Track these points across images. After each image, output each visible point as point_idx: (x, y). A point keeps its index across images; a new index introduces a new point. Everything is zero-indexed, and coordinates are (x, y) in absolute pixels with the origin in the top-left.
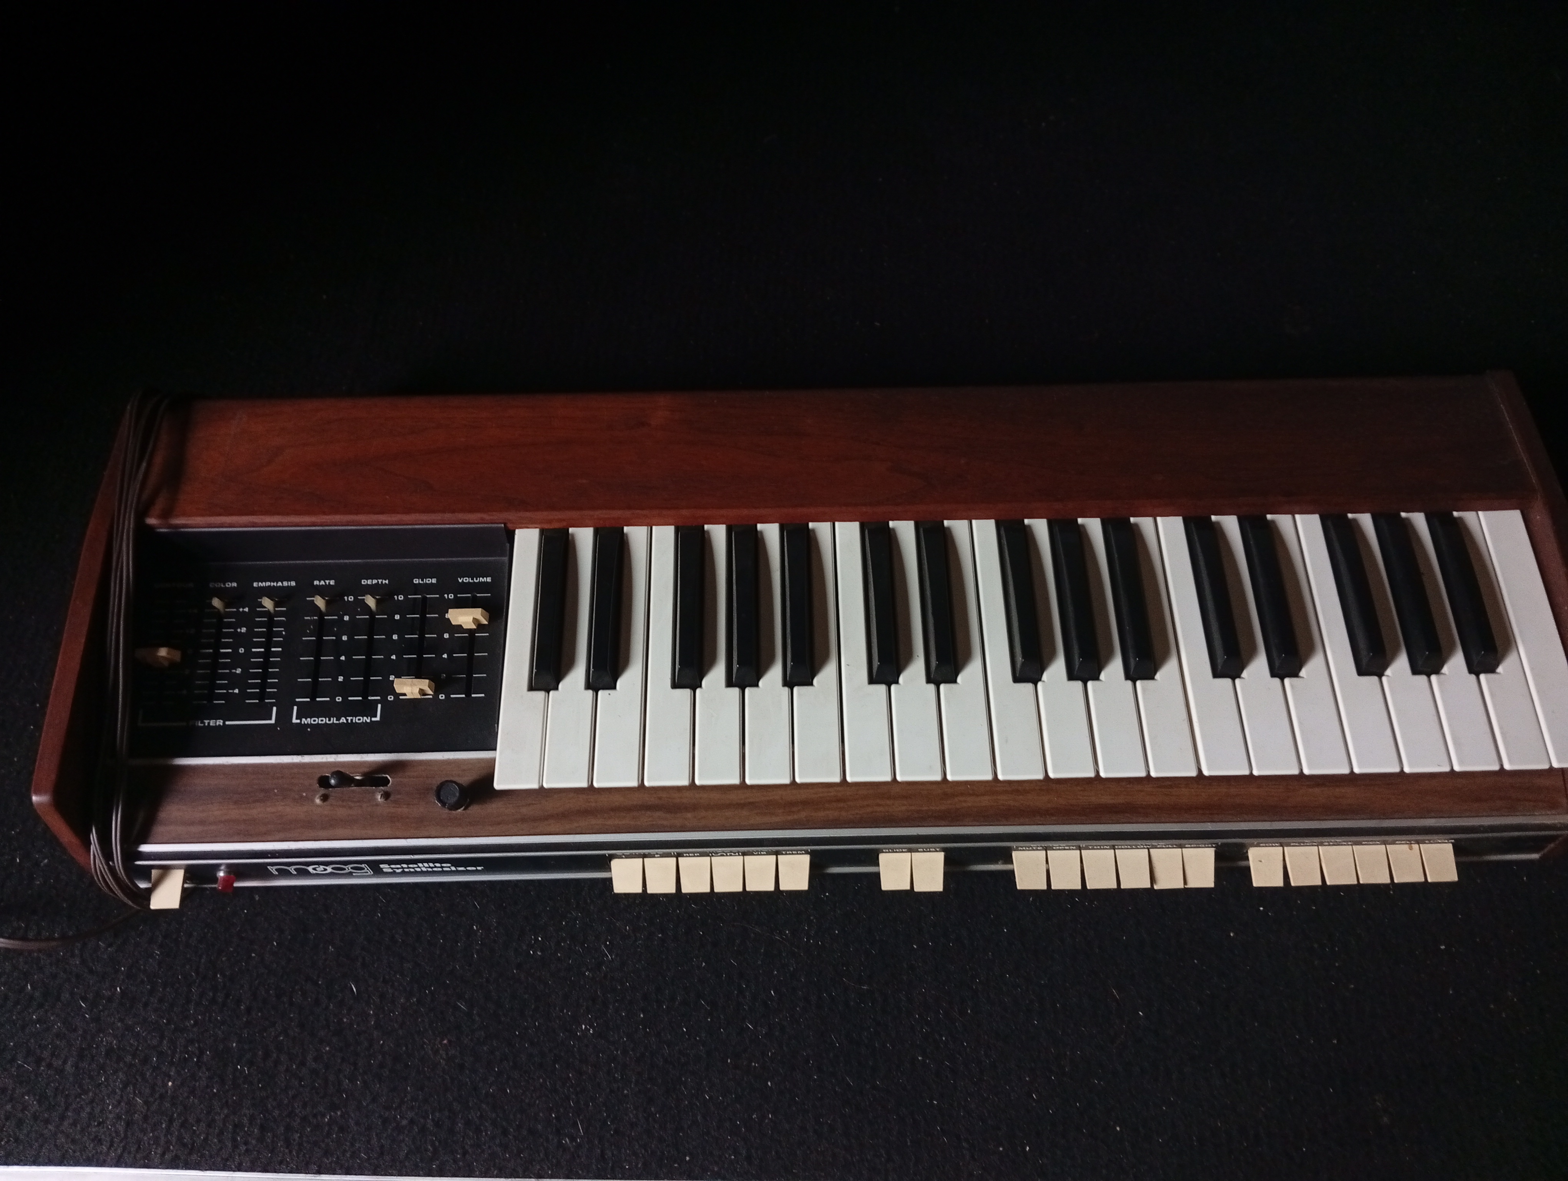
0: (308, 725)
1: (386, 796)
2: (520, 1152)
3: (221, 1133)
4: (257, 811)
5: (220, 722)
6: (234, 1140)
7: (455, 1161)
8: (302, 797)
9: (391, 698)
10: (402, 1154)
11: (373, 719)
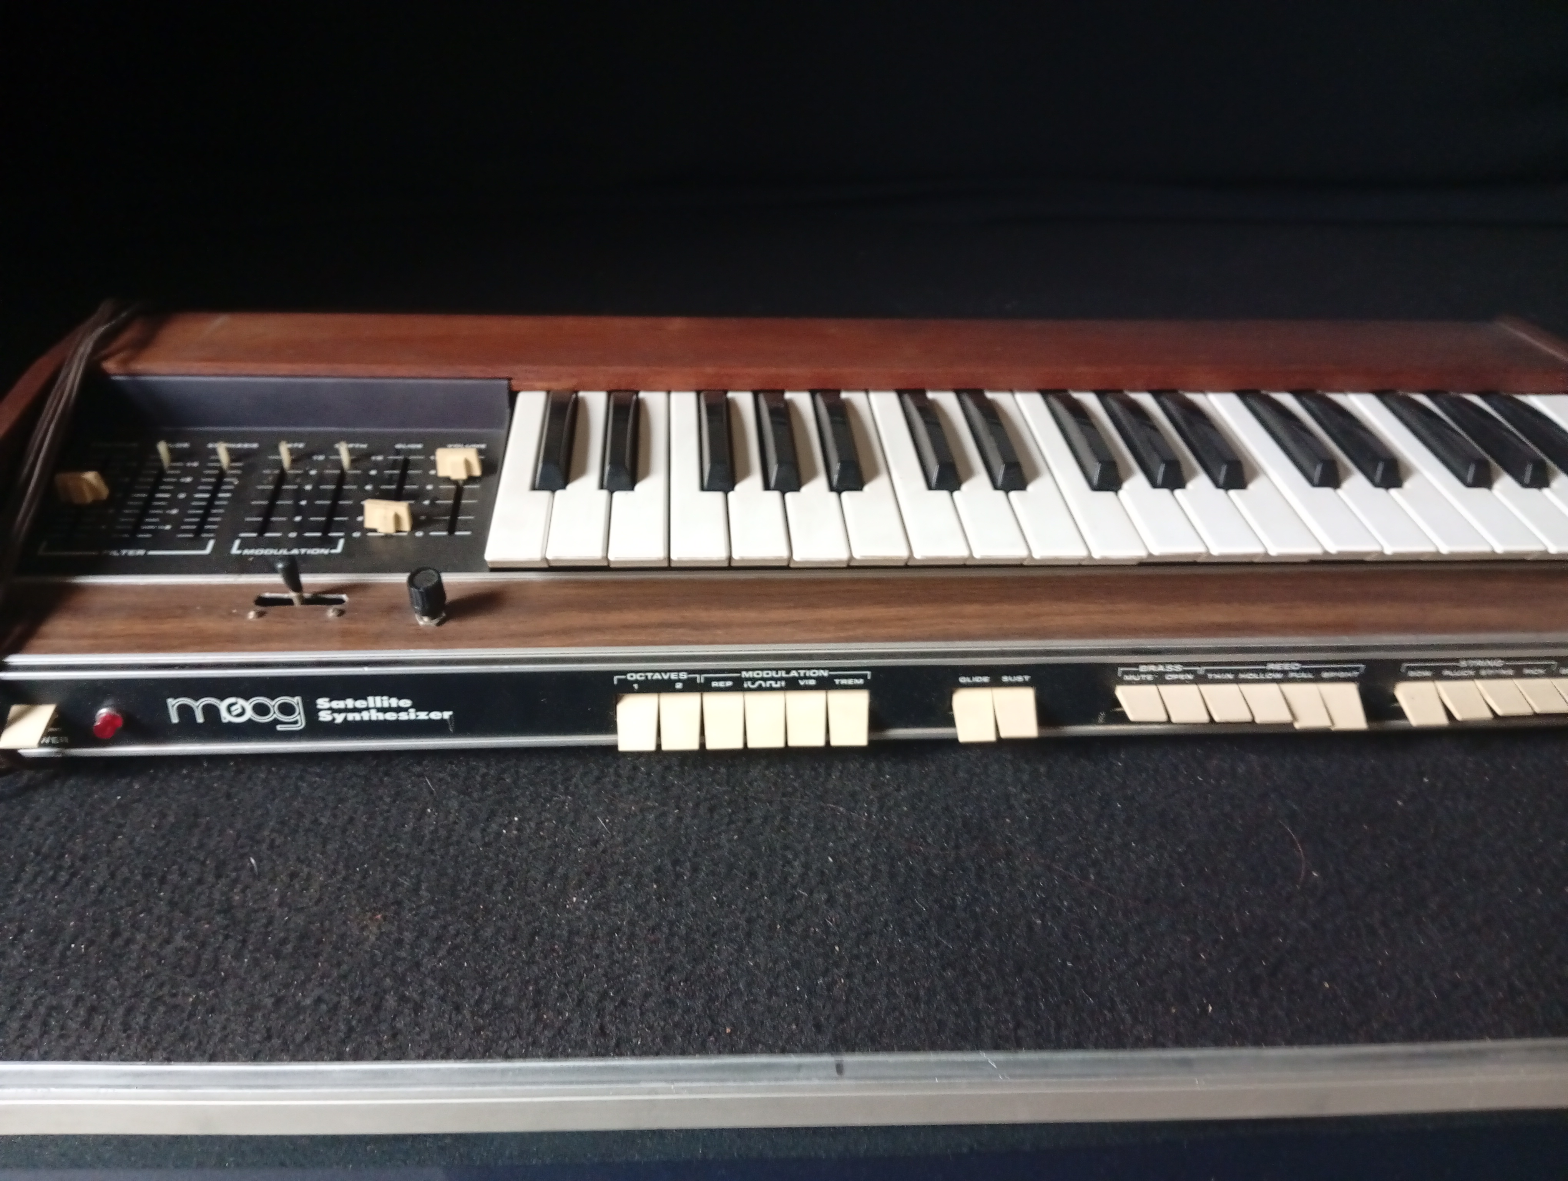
0: (250, 556)
1: (341, 613)
2: (478, 1030)
3: (28, 1016)
4: (169, 626)
5: (141, 552)
6: (45, 1024)
7: (379, 1044)
8: (231, 614)
9: (356, 535)
10: (299, 1037)
11: (333, 551)
